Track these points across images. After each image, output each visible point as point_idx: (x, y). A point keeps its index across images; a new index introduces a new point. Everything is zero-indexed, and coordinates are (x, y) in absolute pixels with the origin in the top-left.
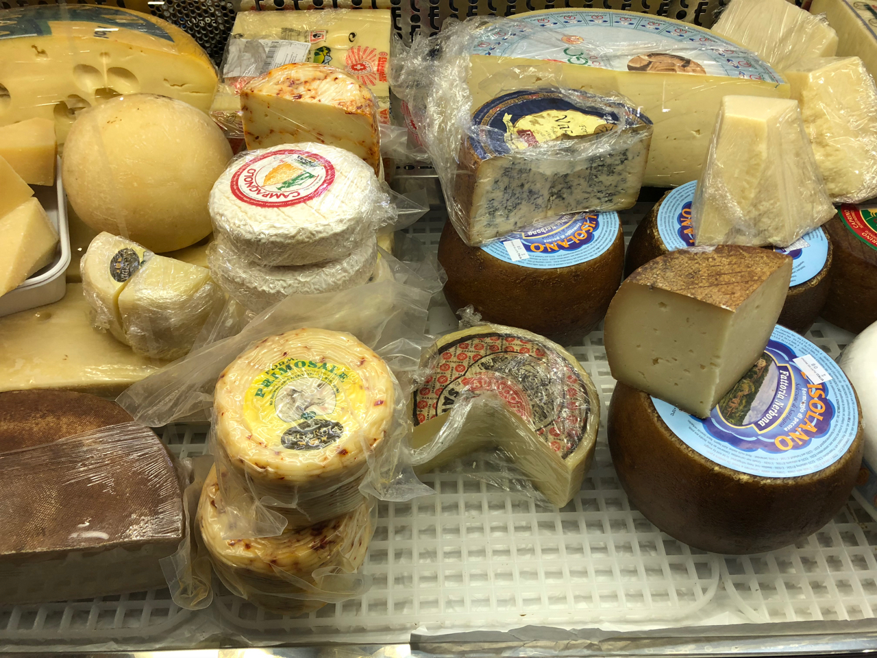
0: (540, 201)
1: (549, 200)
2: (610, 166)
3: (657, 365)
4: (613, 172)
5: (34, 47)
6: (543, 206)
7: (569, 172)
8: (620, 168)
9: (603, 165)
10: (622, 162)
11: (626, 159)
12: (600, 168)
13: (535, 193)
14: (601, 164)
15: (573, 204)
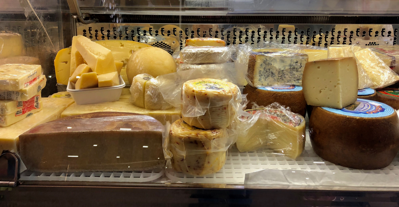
0: (275, 78)
1: (278, 78)
2: (296, 68)
3: (321, 93)
4: (298, 71)
5: (121, 43)
6: (276, 80)
7: (284, 69)
8: (300, 69)
9: (294, 68)
10: (300, 68)
11: (301, 67)
12: (293, 69)
13: (273, 74)
14: (294, 67)
15: (286, 81)
